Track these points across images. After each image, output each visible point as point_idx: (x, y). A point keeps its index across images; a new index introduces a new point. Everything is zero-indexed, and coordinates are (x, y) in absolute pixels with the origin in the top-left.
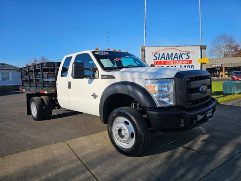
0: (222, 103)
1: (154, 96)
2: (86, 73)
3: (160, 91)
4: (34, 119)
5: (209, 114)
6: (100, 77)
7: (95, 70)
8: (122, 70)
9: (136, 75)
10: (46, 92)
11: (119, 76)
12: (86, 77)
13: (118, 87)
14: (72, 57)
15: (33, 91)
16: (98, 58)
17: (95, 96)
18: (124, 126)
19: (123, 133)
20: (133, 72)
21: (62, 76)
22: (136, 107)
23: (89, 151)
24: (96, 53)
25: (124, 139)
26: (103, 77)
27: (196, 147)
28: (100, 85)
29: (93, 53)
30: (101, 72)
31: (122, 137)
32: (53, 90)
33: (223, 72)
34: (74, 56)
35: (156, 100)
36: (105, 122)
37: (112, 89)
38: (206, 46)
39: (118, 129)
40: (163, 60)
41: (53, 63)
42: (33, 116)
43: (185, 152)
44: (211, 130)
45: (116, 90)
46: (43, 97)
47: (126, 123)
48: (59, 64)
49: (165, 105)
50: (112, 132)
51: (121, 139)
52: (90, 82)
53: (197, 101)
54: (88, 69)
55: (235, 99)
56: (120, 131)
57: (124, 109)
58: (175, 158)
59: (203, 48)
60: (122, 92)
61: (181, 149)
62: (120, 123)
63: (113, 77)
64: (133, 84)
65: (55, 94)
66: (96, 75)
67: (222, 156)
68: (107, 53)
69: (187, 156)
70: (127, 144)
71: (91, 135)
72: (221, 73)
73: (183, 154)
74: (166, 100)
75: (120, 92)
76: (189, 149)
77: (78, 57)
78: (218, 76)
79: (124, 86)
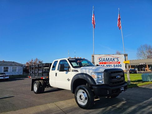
0: (140, 87)
1: (95, 80)
2: (65, 69)
3: (98, 78)
4: (35, 93)
5: (122, 89)
6: (71, 71)
7: (69, 67)
8: (82, 68)
9: (87, 70)
10: (44, 78)
11: (80, 70)
12: (65, 71)
13: (79, 76)
14: (58, 61)
15: (36, 77)
16: (71, 62)
17: (69, 80)
18: (82, 94)
19: (82, 97)
20: (86, 69)
21: (52, 70)
22: (88, 86)
23: (66, 107)
24: (69, 60)
25: (82, 100)
26: (73, 71)
27: (118, 106)
28: (71, 75)
29: (68, 59)
30: (72, 68)
31: (82, 99)
32: (47, 77)
33: (147, 67)
34: (59, 60)
35: (96, 81)
36: (74, 93)
37: (76, 76)
38: (127, 54)
39: (79, 95)
40: (104, 61)
41: (48, 64)
42: (34, 91)
43: (112, 108)
44: (128, 100)
45: (78, 77)
46: (40, 81)
47: (83, 92)
48: (51, 64)
49: (100, 84)
50: (77, 97)
51: (81, 100)
52: (66, 73)
53: (116, 83)
54: (66, 67)
55: (148, 84)
56: (80, 96)
57: (82, 86)
58: (106, 110)
59: (126, 55)
60: (82, 78)
61: (110, 107)
62: (80, 93)
63: (77, 71)
64: (86, 74)
65: (48, 79)
66: (70, 70)
67: (130, 110)
68: (75, 60)
69: (112, 110)
70: (83, 103)
71: (66, 101)
72: (146, 69)
73: (111, 109)
74: (101, 81)
75: (80, 78)
76: (114, 107)
77: (61, 61)
78: (144, 70)
79: (82, 75)
